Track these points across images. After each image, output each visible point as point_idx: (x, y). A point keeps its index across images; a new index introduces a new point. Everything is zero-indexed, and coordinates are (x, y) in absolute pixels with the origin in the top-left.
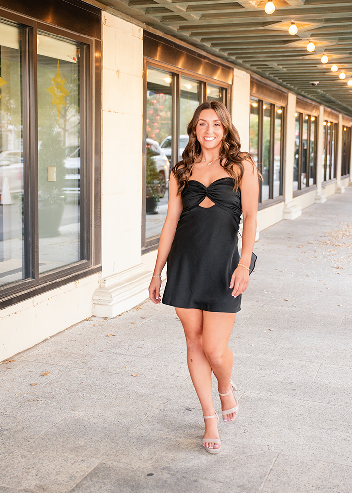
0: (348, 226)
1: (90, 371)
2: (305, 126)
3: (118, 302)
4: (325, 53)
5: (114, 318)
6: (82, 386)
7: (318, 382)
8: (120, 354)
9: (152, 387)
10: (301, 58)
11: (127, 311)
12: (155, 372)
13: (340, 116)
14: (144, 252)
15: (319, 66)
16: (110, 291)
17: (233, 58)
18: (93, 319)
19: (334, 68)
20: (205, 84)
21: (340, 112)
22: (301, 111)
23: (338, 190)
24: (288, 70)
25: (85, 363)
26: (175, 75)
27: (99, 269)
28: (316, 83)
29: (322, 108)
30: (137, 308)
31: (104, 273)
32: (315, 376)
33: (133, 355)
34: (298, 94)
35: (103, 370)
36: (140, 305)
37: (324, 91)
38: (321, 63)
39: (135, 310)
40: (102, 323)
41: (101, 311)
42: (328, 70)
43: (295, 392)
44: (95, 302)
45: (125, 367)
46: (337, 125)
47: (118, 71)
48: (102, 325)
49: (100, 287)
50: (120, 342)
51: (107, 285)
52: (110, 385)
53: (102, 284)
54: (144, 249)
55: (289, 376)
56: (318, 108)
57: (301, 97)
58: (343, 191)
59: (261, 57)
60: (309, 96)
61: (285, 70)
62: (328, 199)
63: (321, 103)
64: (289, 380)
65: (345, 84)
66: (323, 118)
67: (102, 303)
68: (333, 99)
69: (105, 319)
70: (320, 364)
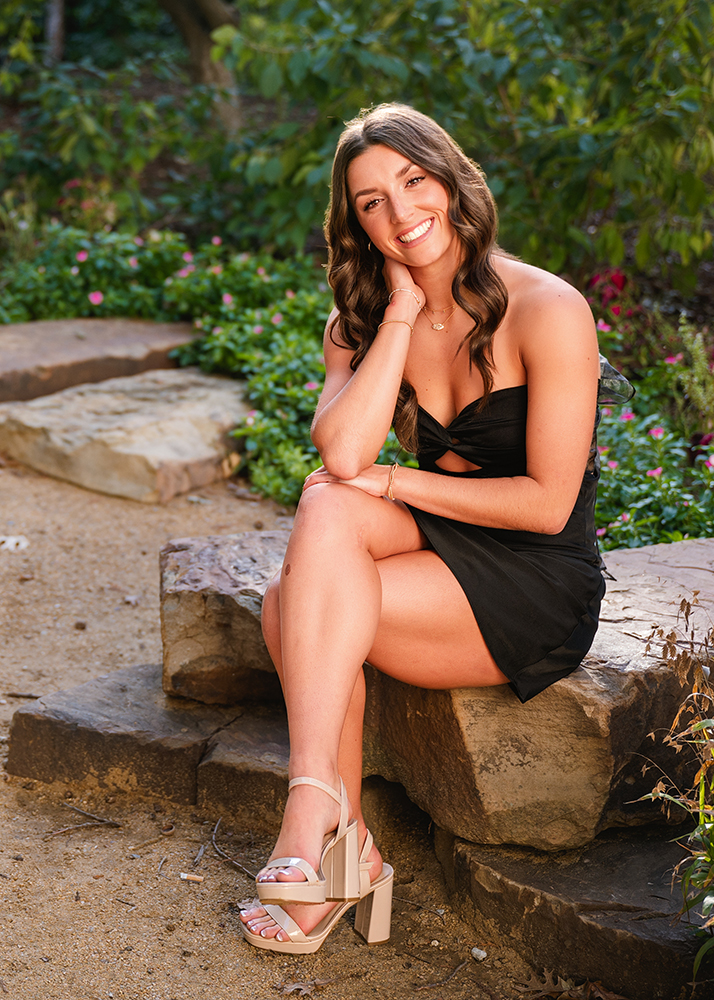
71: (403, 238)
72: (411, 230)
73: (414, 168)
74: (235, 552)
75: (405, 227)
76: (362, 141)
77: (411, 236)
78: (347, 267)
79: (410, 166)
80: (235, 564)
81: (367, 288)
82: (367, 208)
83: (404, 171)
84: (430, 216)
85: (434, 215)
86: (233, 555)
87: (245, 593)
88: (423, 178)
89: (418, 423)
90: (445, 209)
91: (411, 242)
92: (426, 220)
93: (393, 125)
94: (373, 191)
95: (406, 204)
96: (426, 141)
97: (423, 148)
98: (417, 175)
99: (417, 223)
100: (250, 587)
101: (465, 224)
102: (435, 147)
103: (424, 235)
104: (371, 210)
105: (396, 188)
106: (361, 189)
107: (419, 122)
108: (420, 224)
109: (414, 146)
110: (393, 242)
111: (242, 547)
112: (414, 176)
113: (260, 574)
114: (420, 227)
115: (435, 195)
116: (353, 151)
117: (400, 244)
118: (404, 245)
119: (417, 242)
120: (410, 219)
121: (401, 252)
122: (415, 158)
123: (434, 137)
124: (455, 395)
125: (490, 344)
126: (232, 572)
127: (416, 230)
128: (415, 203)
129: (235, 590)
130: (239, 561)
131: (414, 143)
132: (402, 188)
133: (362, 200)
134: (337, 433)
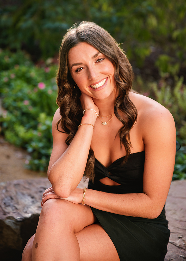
71: (93, 86)
72: (97, 83)
73: (100, 54)
74: (4, 194)
75: (95, 82)
76: (76, 40)
77: (97, 86)
78: (67, 97)
79: (98, 53)
80: (4, 201)
81: (73, 105)
82: (77, 71)
83: (96, 56)
84: (106, 77)
85: (108, 76)
86: (3, 196)
87: (9, 218)
88: (103, 59)
89: (95, 166)
90: (113, 74)
91: (97, 88)
92: (104, 79)
93: (91, 33)
94: (81, 64)
95: (96, 71)
96: (105, 41)
97: (105, 45)
98: (101, 58)
99: (100, 80)
100: (11, 215)
101: (121, 82)
102: (109, 45)
103: (103, 85)
104: (79, 72)
105: (91, 63)
106: (75, 62)
107: (102, 32)
108: (102, 80)
109: (100, 44)
110: (88, 88)
111: (7, 191)
112: (100, 58)
113: (15, 207)
114: (101, 82)
115: (108, 67)
116: (71, 44)
117: (91, 89)
118: (93, 89)
119: (100, 89)
120: (97, 78)
121: (91, 92)
122: (100, 50)
123: (108, 39)
124: (111, 154)
125: (128, 134)
126: (3, 206)
127: (100, 83)
128: (100, 71)
129: (4, 217)
130: (6, 199)
131: (101, 42)
132: (94, 63)
133: (75, 67)
134: (60, 177)
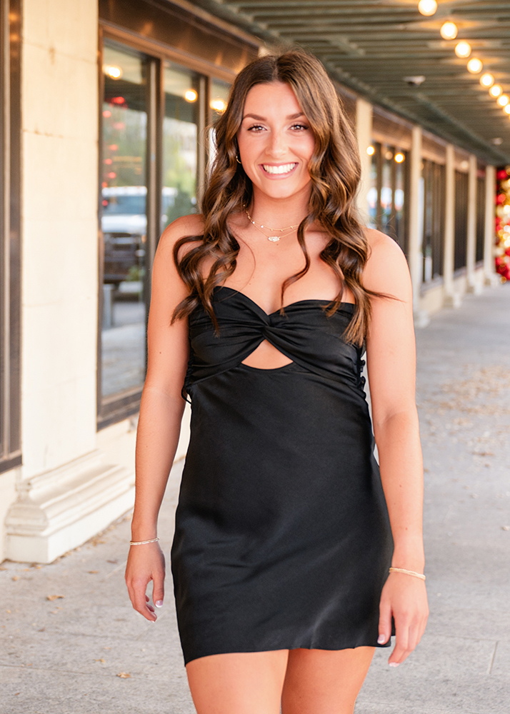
0: (483, 372)
1: (30, 670)
2: (386, 172)
3: (58, 530)
4: (451, 18)
5: (52, 563)
6: (20, 700)
7: (499, 678)
8: (83, 635)
9: (165, 699)
10: (401, 27)
11: (75, 550)
12: (164, 668)
13: (450, 150)
14: (100, 426)
15: (434, 45)
16: (43, 506)
17: (263, 26)
18: (7, 566)
19: (463, 49)
20: (207, 79)
21: (449, 141)
22: (380, 137)
23: (448, 302)
24: (367, 53)
25: (13, 655)
26: (149, 61)
27: (17, 462)
28: (418, 80)
29: (417, 133)
30: (94, 541)
31: (27, 470)
32: (490, 666)
33: (109, 635)
34: (375, 102)
35: (55, 667)
36: (98, 536)
37: (432, 97)
38: (440, 39)
39: (91, 545)
40: (29, 574)
41: (23, 550)
42: (450, 53)
43: (459, 699)
44: (11, 530)
45: (101, 661)
46: (443, 168)
47: (52, 51)
48: (30, 579)
49: (19, 500)
50: (77, 611)
51: (33, 494)
52: (79, 697)
53: (23, 494)
54: (101, 419)
55: (438, 668)
56: (408, 134)
57: (380, 110)
58: (457, 303)
59: (320, 25)
60: (397, 107)
61: (361, 53)
62: (433, 320)
63: (415, 122)
64: (441, 676)
65: (477, 82)
66: (418, 153)
67: (25, 532)
68: (443, 113)
69: (34, 565)
70: (494, 643)
